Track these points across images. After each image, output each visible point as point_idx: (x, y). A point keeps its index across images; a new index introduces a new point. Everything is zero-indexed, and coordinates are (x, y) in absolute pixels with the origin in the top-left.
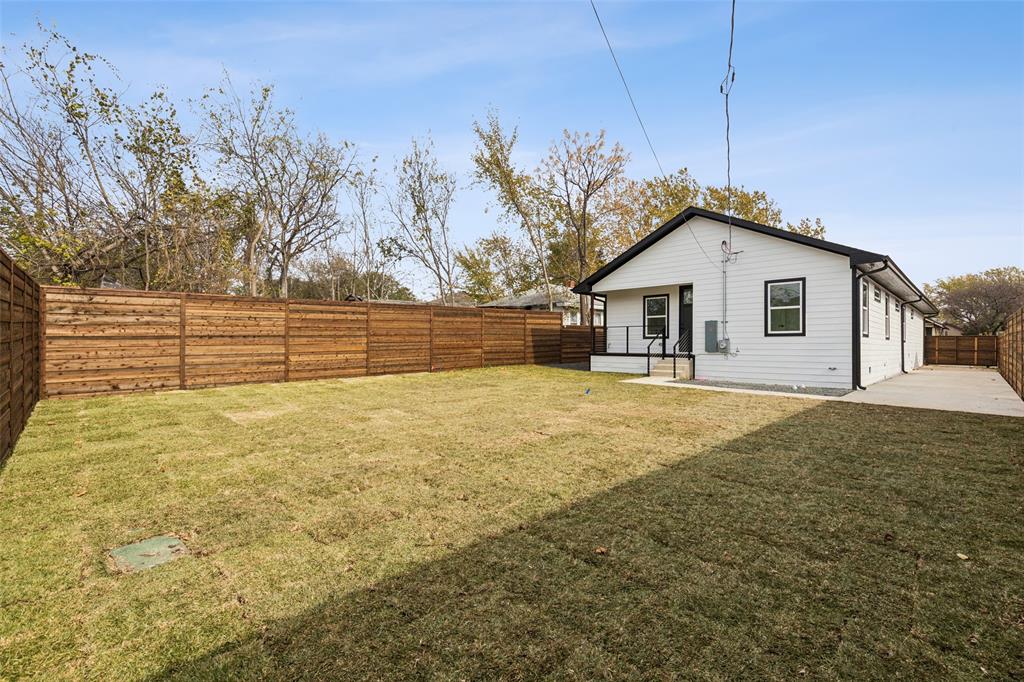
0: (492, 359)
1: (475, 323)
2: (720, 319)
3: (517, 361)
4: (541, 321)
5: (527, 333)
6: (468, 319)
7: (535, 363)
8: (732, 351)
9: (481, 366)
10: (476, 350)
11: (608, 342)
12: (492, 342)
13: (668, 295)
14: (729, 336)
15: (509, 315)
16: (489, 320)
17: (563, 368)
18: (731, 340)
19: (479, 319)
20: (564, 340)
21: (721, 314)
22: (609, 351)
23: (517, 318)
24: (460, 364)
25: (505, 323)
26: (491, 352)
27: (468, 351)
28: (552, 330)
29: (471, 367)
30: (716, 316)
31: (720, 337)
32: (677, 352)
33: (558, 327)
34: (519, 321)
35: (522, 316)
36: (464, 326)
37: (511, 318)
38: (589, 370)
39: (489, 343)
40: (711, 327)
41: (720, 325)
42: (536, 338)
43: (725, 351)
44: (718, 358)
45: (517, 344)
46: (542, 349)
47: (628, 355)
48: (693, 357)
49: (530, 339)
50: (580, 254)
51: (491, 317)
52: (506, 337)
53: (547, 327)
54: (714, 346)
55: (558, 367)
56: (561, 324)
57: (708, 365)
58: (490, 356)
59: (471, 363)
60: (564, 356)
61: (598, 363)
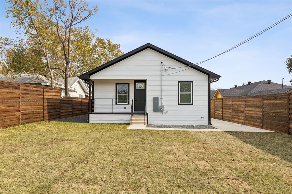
0: (26, 119)
1: (16, 93)
2: (159, 97)
3: (39, 119)
4: (51, 94)
5: (45, 101)
6: (11, 90)
7: (48, 120)
8: (165, 111)
9: (19, 124)
10: (16, 113)
11: (95, 107)
12: (26, 107)
13: (129, 84)
14: (163, 104)
15: (36, 89)
16: (24, 92)
17: (61, 121)
18: (164, 107)
19: (17, 91)
20: (61, 105)
21: (160, 94)
22: (95, 111)
23: (40, 91)
24: (6, 124)
25: (33, 94)
26: (25, 114)
27: (11, 114)
28: (56, 99)
29: (13, 125)
30: (158, 95)
31: (160, 105)
32: (134, 112)
33: (58, 98)
34: (41, 93)
35: (42, 90)
36: (9, 95)
37: (36, 91)
38: (89, 122)
39: (24, 108)
40: (156, 100)
41: (159, 99)
42: (50, 104)
43: (161, 111)
44: (159, 114)
45: (39, 108)
46: (52, 111)
47: (112, 113)
48: (147, 114)
49: (46, 104)
50: (65, 56)
51: (25, 90)
52: (34, 104)
53: (54, 97)
54: (157, 109)
55: (59, 121)
56: (60, 96)
57: (154, 118)
58: (25, 117)
59: (13, 122)
60: (61, 114)
61: (93, 118)
